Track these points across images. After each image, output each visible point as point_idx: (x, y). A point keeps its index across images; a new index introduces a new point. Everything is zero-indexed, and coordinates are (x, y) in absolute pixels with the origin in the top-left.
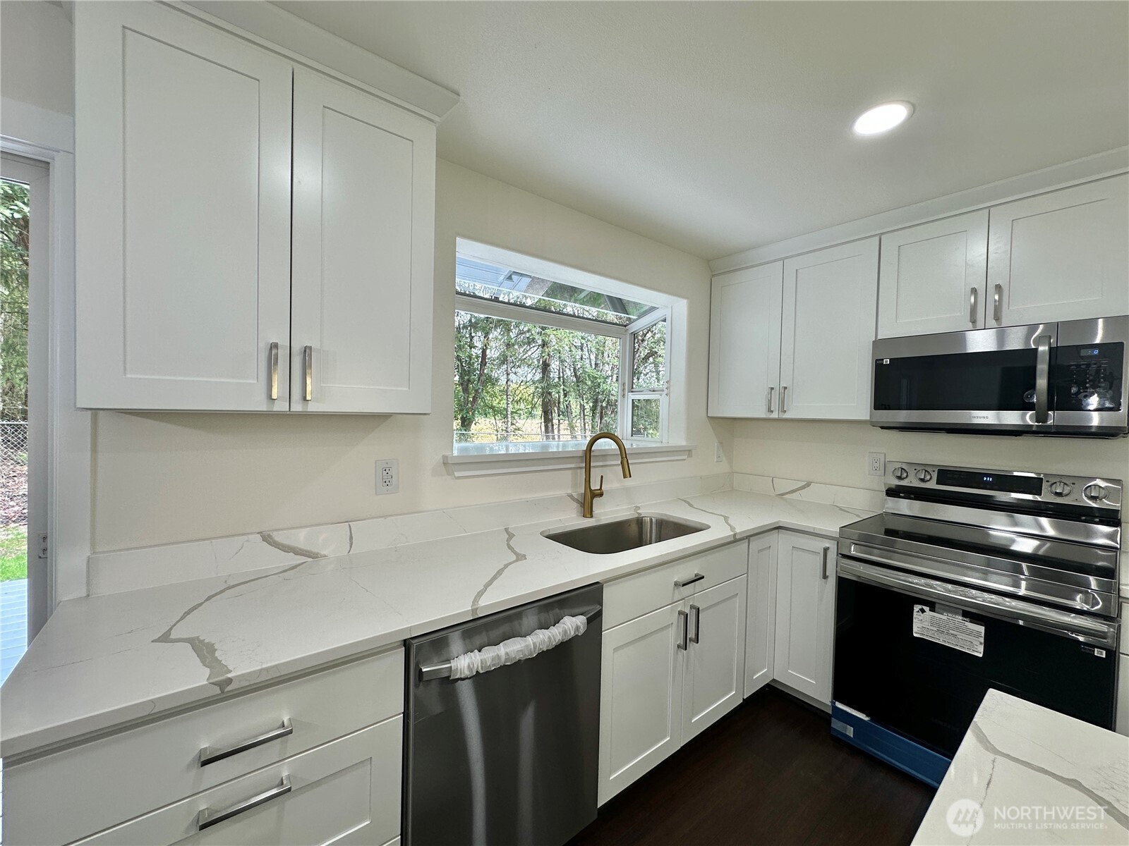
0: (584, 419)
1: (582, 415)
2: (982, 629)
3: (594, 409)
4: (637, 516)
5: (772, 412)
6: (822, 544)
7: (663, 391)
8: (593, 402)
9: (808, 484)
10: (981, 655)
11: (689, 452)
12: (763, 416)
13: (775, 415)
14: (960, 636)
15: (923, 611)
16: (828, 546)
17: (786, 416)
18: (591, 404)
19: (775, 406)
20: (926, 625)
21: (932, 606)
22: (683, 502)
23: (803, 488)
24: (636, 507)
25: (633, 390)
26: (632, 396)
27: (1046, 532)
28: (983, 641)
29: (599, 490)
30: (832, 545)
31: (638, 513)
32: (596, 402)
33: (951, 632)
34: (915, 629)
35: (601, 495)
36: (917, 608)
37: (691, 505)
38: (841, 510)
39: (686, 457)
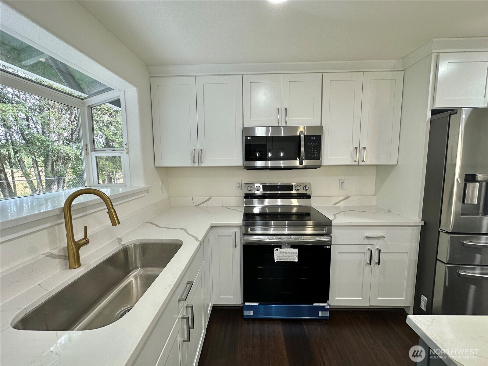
0: (38, 169)
1: (35, 166)
2: (297, 250)
3: (45, 162)
4: (122, 247)
5: (195, 163)
6: (232, 231)
7: (123, 150)
8: (44, 157)
9: (210, 198)
10: (297, 261)
11: (147, 191)
12: (190, 165)
13: (197, 165)
14: (290, 255)
15: (277, 250)
16: (236, 230)
17: (203, 165)
18: (43, 159)
19: (196, 160)
20: (279, 255)
21: (280, 247)
22: (150, 224)
23: (208, 200)
24: (118, 239)
25: (95, 150)
26: (95, 154)
27: (292, 203)
28: (297, 255)
29: (84, 239)
30: (237, 230)
31: (123, 245)
32: (47, 157)
33: (287, 255)
34: (275, 259)
35: (88, 242)
36: (275, 249)
37: (157, 226)
38: (228, 208)
39: (146, 194)
